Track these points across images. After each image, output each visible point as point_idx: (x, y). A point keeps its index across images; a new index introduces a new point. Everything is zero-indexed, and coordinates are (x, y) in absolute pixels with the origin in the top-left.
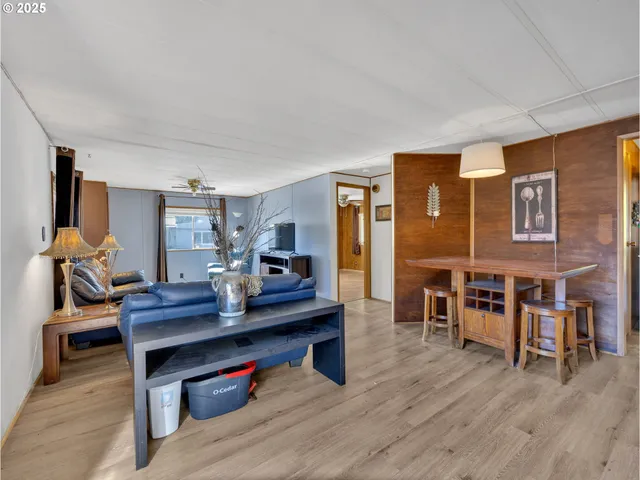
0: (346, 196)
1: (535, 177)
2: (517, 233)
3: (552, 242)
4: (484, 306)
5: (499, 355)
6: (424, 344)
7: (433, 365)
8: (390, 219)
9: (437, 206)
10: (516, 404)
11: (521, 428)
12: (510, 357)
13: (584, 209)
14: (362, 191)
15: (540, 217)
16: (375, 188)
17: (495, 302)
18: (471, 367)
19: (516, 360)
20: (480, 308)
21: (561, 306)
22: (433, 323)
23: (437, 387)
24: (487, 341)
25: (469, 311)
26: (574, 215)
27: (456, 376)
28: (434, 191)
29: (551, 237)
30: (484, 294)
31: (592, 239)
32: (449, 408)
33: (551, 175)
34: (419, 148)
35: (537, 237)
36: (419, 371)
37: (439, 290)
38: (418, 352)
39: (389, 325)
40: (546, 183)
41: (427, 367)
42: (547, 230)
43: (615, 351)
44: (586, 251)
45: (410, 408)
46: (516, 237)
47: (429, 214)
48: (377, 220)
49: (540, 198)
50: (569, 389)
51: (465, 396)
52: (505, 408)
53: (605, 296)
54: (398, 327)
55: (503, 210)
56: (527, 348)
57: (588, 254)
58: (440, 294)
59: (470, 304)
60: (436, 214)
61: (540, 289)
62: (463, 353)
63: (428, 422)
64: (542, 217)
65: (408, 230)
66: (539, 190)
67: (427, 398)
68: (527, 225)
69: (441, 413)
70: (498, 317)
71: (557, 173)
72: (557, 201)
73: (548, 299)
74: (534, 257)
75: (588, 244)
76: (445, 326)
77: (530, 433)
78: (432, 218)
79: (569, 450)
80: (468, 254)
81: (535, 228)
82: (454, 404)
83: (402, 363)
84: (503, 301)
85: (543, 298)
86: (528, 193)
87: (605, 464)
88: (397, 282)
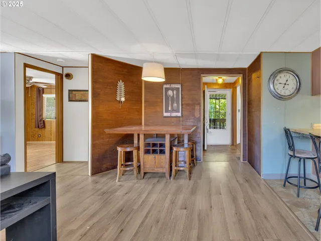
0: (31, 78)
1: (173, 86)
2: (165, 112)
3: (179, 117)
4: (154, 152)
5: (162, 176)
6: (119, 183)
7: (128, 195)
8: (86, 101)
9: (123, 94)
10: (176, 198)
11: (181, 209)
12: (167, 175)
13: (190, 102)
14: (54, 76)
15: (175, 105)
16: (68, 76)
17: (161, 148)
18: (150, 187)
19: (170, 176)
20: (153, 153)
21: (186, 146)
22: (123, 169)
23: (135, 207)
24: (156, 170)
25: (147, 156)
26: (188, 105)
27: (144, 196)
28: (121, 85)
29: (179, 114)
30: (154, 145)
31: (194, 115)
32: (146, 217)
33: (179, 86)
34: (110, 55)
35: (174, 114)
36: (121, 203)
37: (128, 147)
38: (116, 191)
39: (87, 179)
40: (177, 89)
41: (126, 198)
42: (177, 111)
43: (200, 160)
44: (191, 120)
45: (122, 230)
46: (165, 114)
47: (118, 99)
48: (70, 100)
49: (175, 96)
50: (192, 182)
51: (153, 205)
52: (173, 202)
53: (197, 139)
54: (94, 178)
55: (159, 100)
56: (175, 168)
57: (192, 122)
58: (128, 149)
59: (147, 152)
60: (123, 99)
61: (177, 139)
62: (143, 181)
63: (137, 233)
64: (176, 105)
65: (102, 108)
66: (175, 92)
67: (131, 219)
68: (170, 109)
69: (142, 223)
70: (162, 156)
71: (182, 86)
72: (182, 98)
73: (181, 143)
74: (173, 124)
75: (192, 118)
76: (131, 168)
77: (186, 209)
78: (120, 102)
79: (200, 208)
80: (141, 124)
81: (173, 110)
82: (148, 213)
83: (106, 203)
84: (165, 147)
85: (178, 143)
86: (170, 93)
87: (211, 207)
88: (94, 146)
